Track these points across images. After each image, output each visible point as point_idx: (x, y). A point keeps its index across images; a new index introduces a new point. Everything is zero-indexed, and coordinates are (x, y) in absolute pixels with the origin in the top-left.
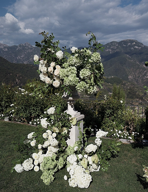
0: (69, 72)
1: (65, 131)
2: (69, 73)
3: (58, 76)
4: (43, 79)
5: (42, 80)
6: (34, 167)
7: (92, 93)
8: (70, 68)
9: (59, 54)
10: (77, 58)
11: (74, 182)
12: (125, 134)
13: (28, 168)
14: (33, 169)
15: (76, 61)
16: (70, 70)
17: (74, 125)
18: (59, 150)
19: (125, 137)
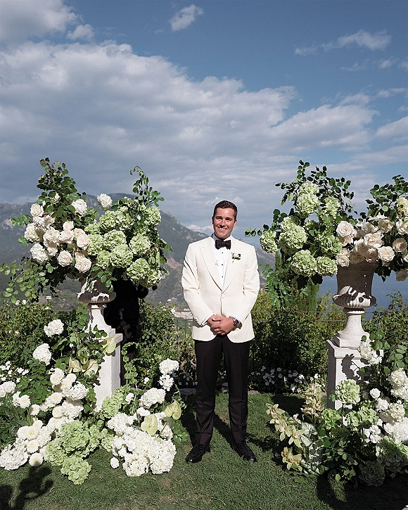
0: (111, 240)
1: (93, 366)
2: (112, 242)
3: (85, 248)
4: (41, 256)
5: (38, 258)
6: (28, 459)
7: (154, 282)
8: (113, 233)
9: (80, 206)
10: (124, 214)
11: (137, 465)
12: (184, 377)
13: (16, 461)
14: (27, 462)
15: (124, 220)
16: (114, 237)
17: (108, 355)
18: (82, 411)
19: (187, 383)
